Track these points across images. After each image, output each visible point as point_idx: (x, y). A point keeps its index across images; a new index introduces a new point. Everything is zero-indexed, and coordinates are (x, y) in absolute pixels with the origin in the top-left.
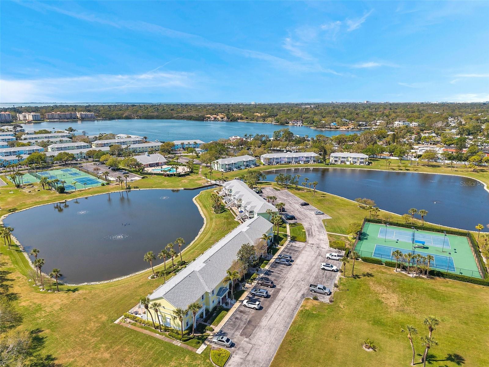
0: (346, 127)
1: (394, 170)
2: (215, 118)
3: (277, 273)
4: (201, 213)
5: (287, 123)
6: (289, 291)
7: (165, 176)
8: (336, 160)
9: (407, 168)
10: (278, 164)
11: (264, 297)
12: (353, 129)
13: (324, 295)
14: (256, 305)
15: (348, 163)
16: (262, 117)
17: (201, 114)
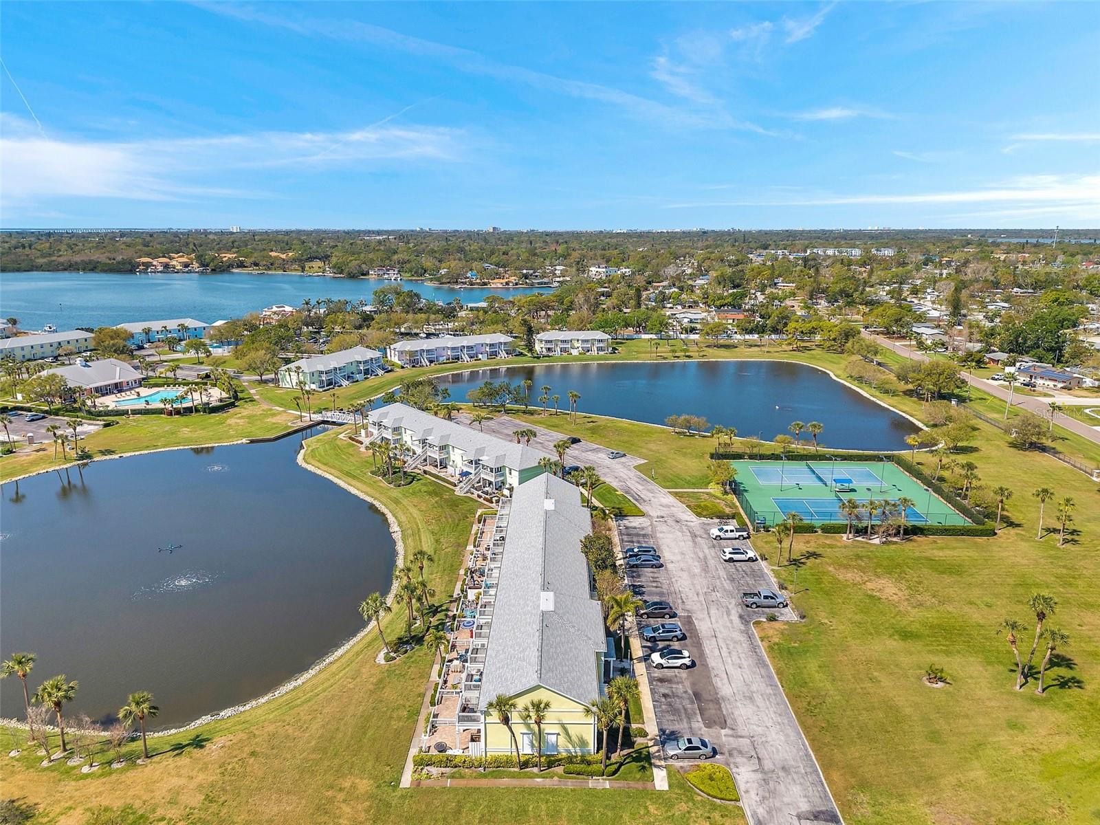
0: (501, 281)
1: (665, 358)
2: (166, 266)
3: (653, 587)
4: (354, 491)
5: (363, 275)
6: (710, 617)
7: (170, 414)
8: (549, 348)
9: (687, 354)
10: (433, 365)
11: (678, 640)
12: (516, 284)
13: (777, 609)
14: (684, 658)
15: (575, 352)
16: (294, 260)
17: (121, 257)
